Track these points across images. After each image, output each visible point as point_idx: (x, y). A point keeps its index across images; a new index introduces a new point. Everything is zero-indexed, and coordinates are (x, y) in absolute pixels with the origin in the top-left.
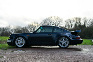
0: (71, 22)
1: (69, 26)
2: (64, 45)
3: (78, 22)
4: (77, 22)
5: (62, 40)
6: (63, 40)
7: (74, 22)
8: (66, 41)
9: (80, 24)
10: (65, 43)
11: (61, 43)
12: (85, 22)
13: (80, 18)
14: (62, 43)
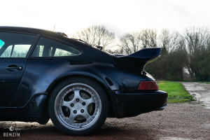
0: (132, 40)
1: (129, 50)
2: (81, 120)
3: (150, 40)
4: (147, 42)
5: (72, 93)
6: (77, 94)
7: (141, 42)
8: (89, 101)
9: (155, 45)
10: (85, 108)
11: (64, 108)
12: (166, 42)
13: (154, 31)
14: (72, 109)
